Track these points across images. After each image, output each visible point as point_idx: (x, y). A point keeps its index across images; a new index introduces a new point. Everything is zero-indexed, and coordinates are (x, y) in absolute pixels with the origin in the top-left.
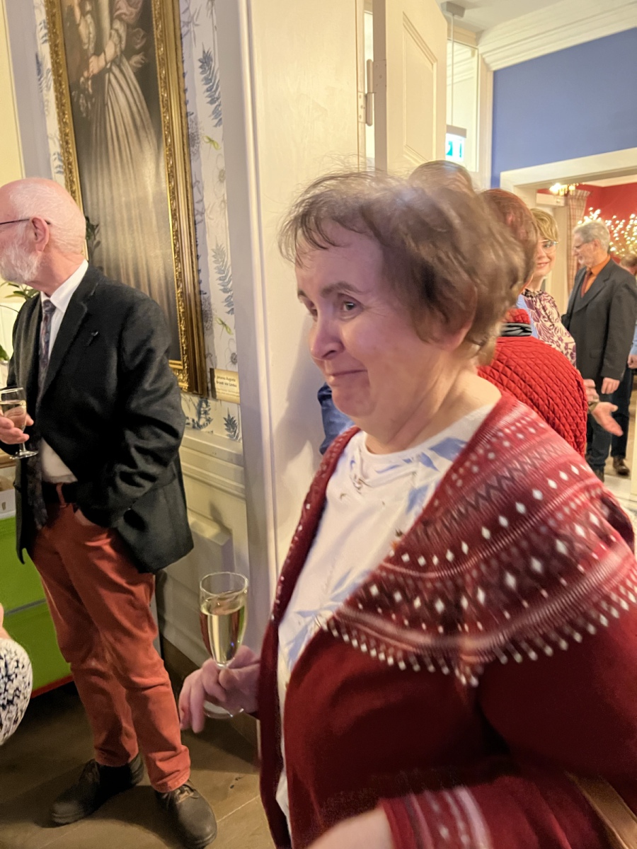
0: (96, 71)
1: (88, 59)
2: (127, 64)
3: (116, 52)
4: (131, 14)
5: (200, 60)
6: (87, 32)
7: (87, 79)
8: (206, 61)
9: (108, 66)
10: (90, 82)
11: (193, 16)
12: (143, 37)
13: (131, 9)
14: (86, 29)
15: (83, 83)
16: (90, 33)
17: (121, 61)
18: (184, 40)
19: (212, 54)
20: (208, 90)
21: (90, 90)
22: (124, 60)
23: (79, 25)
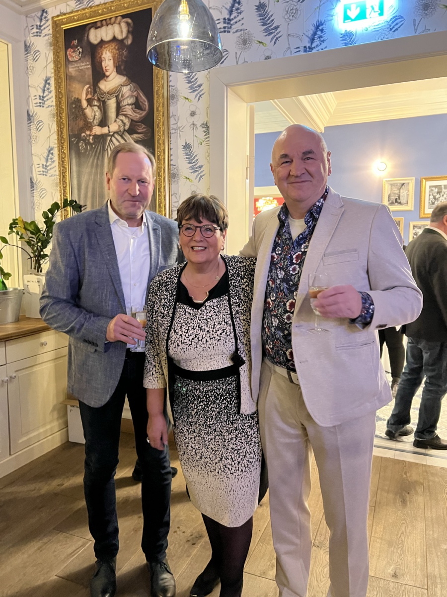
0: (98, 133)
1: (92, 126)
2: (128, 136)
3: (119, 128)
4: (136, 116)
5: (183, 145)
6: (93, 114)
7: (90, 135)
8: (187, 147)
9: (111, 134)
10: (91, 137)
11: (180, 127)
12: (144, 128)
13: (135, 114)
14: (92, 113)
15: (84, 136)
16: (95, 115)
17: (123, 133)
18: (172, 135)
19: (192, 145)
20: (187, 158)
21: (91, 141)
22: (126, 134)
23: (85, 109)
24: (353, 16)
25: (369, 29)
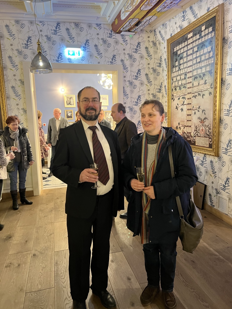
24: (71, 54)
25: (76, 59)
